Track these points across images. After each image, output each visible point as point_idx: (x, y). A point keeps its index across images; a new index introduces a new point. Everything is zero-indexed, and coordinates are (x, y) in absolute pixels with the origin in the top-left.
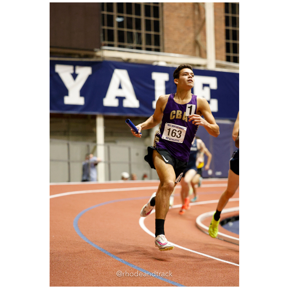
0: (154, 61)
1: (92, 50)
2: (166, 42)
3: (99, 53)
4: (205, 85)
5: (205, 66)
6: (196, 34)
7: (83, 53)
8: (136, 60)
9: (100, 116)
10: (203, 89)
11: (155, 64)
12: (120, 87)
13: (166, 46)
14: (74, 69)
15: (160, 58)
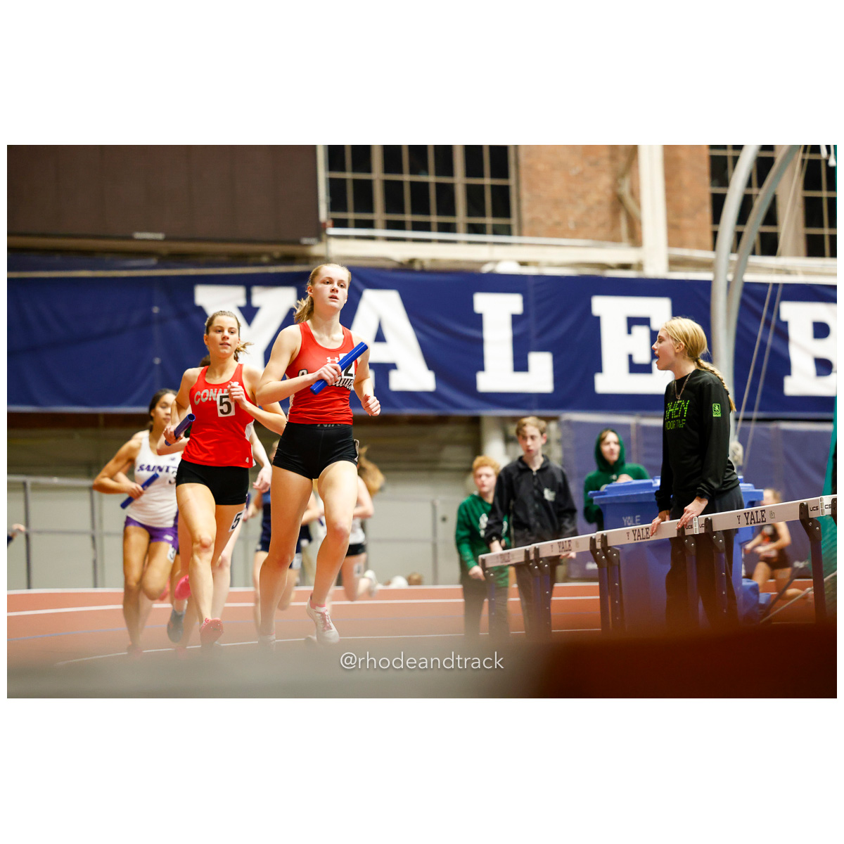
0: (483, 263)
1: (297, 243)
2: (525, 204)
3: (317, 250)
4: (634, 322)
5: (640, 266)
6: (618, 177)
7: (278, 250)
8: (433, 260)
10: (629, 332)
11: (486, 269)
12: (380, 338)
13: (526, 216)
14: (249, 296)
15: (498, 252)
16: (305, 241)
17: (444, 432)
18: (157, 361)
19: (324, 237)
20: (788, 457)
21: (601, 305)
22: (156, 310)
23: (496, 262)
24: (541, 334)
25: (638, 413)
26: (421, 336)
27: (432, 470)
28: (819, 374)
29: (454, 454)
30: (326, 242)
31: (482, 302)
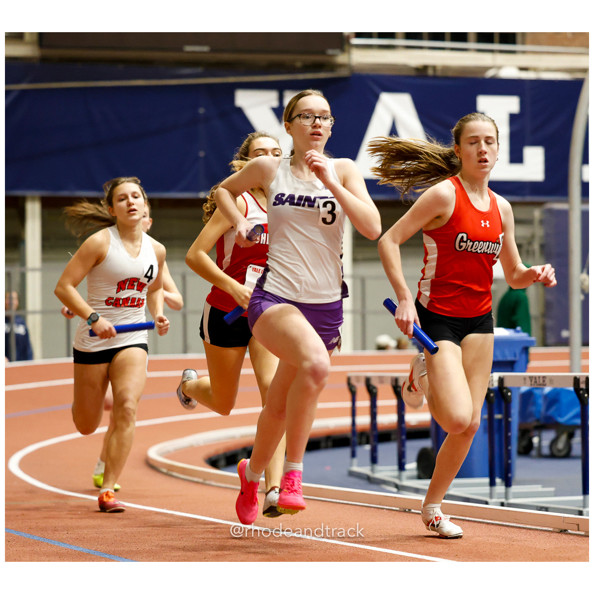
0: (487, 68)
1: (323, 53)
3: (341, 59)
8: (444, 67)
11: (490, 74)
14: (281, 98)
15: (500, 59)
16: (330, 52)
18: (202, 154)
19: (346, 47)
22: (202, 111)
23: (499, 68)
24: (535, 130)
30: (349, 52)
31: (484, 102)
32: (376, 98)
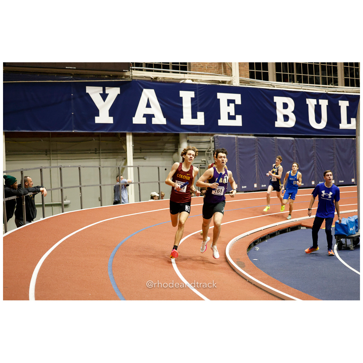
1: (121, 71)
3: (128, 74)
4: (230, 101)
5: (230, 82)
7: (112, 74)
8: (163, 78)
9: (129, 134)
10: (228, 105)
11: (181, 82)
12: (148, 106)
14: (104, 90)
15: (186, 76)
17: (166, 139)
19: (130, 69)
20: (279, 149)
21: (220, 96)
22: (72, 95)
23: (185, 79)
24: (200, 105)
25: (228, 133)
26: (161, 105)
27: (163, 152)
28: (285, 121)
29: (170, 147)
30: (131, 71)
31: (182, 94)
32: (142, 91)
